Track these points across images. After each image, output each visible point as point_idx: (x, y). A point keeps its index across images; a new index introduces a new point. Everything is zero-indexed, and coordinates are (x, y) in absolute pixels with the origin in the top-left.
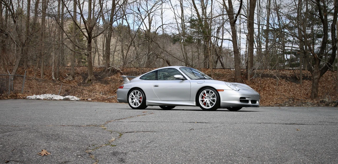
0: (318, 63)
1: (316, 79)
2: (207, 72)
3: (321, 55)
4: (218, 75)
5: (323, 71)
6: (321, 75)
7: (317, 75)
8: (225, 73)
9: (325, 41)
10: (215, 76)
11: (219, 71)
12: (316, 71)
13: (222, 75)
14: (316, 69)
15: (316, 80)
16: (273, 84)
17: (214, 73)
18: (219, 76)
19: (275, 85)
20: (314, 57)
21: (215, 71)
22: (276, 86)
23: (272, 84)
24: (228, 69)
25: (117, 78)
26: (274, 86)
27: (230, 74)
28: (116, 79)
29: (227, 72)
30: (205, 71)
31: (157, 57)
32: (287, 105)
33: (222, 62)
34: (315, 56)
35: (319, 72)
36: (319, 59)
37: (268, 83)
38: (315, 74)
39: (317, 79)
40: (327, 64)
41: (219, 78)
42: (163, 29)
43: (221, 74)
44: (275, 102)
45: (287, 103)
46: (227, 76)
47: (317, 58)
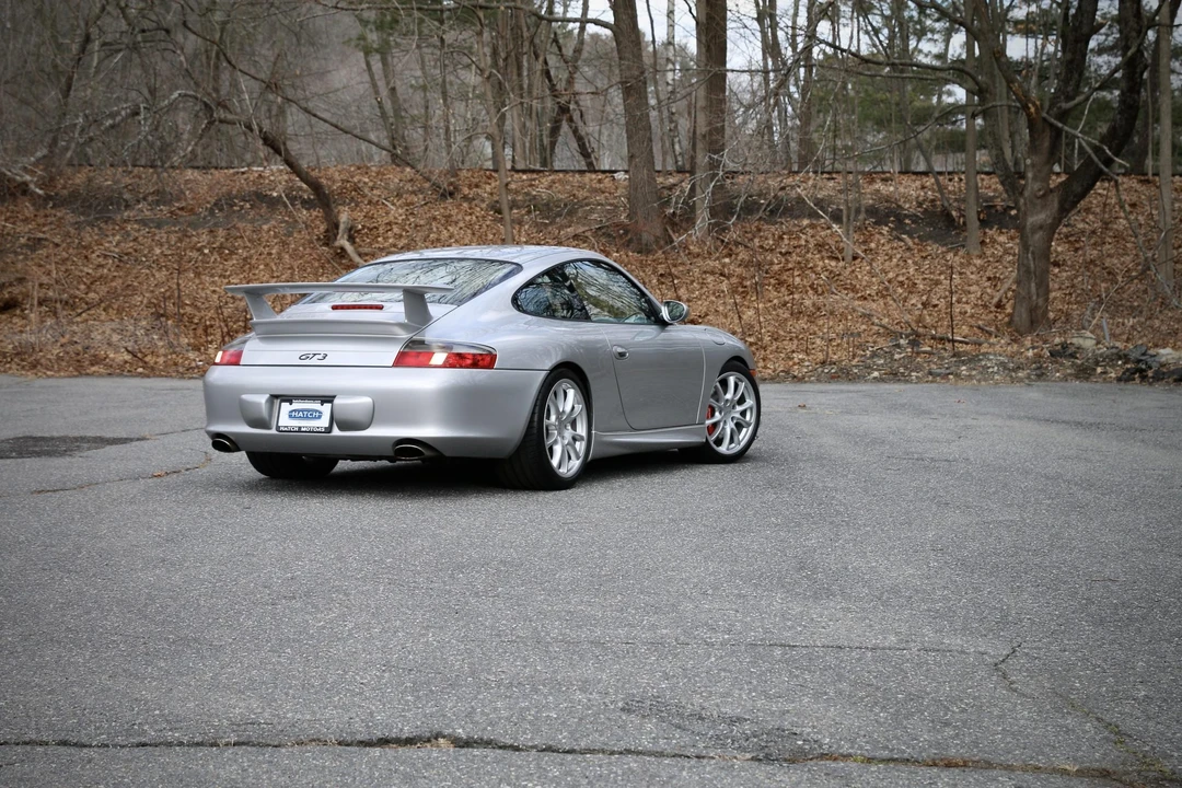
0: (1046, 144)
2: (488, 188)
3: (1065, 106)
4: (547, 205)
5: (1077, 188)
6: (1064, 209)
7: (1044, 207)
8: (581, 194)
9: (1085, 29)
10: (529, 212)
11: (548, 188)
12: (1037, 186)
13: (566, 205)
14: (1035, 178)
15: (1038, 236)
16: (824, 254)
17: (527, 194)
18: (550, 209)
19: (837, 259)
20: (1029, 115)
21: (531, 185)
22: (841, 264)
23: (820, 252)
24: (604, 172)
25: (14, 223)
26: (833, 263)
27: (606, 198)
28: (8, 234)
29: (596, 190)
30: (477, 186)
31: (212, 116)
32: (876, 374)
33: (582, 132)
34: (1033, 110)
35: (1051, 191)
36: (1051, 125)
37: (799, 246)
38: (1031, 202)
39: (1041, 227)
40: (1097, 150)
41: (551, 223)
43: (561, 200)
44: (821, 357)
45: (879, 357)
46: (592, 211)
47: (1044, 119)
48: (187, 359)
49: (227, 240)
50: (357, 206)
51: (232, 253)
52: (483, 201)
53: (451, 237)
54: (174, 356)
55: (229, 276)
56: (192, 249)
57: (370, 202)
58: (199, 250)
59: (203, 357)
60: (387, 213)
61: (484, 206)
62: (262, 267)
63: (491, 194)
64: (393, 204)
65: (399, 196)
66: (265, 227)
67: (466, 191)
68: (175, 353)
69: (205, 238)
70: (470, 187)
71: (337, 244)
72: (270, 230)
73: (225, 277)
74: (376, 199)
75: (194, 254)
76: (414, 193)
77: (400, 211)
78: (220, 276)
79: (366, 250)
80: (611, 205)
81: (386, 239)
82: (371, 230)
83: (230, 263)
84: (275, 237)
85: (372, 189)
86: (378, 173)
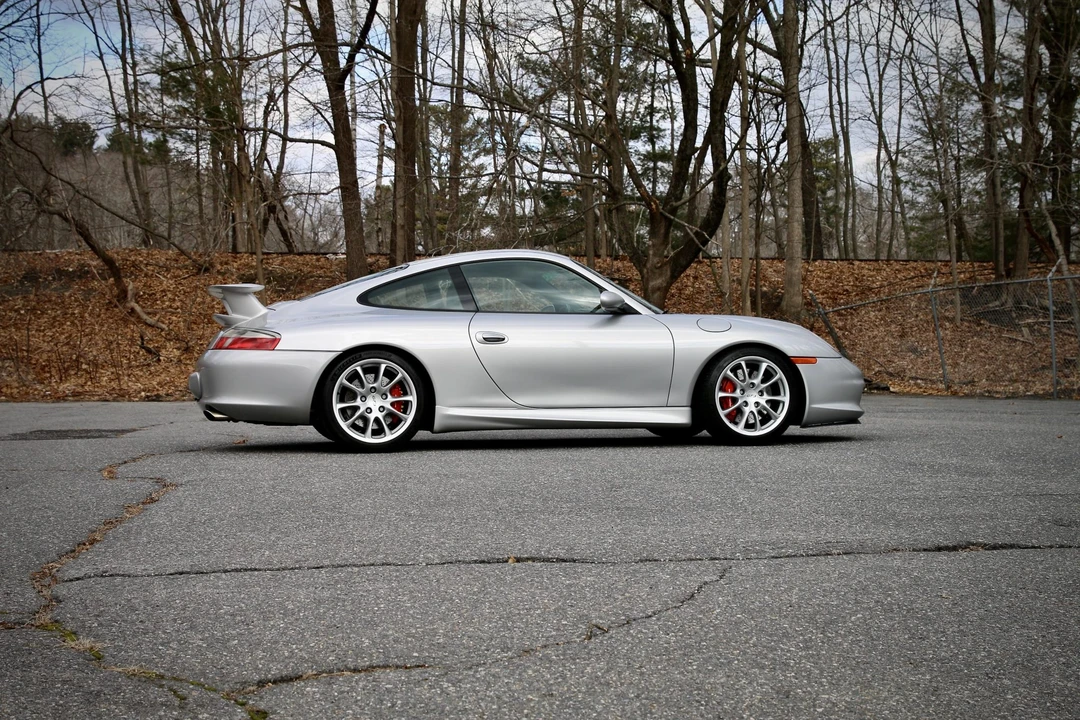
0: (662, 231)
1: (654, 292)
2: (235, 264)
3: (674, 204)
4: (281, 277)
5: (682, 262)
6: (674, 277)
7: (661, 275)
8: (306, 269)
9: (688, 152)
11: (281, 265)
12: (656, 260)
13: (296, 277)
14: (655, 255)
15: (657, 296)
17: (266, 269)
18: (284, 280)
20: (651, 210)
21: (267, 263)
24: (317, 254)
27: (325, 272)
29: (316, 267)
30: (226, 263)
31: (39, 207)
33: (285, 227)
34: (654, 206)
35: (666, 264)
36: (666, 218)
38: (652, 271)
39: (659, 289)
40: (696, 234)
41: (288, 290)
42: (45, 99)
43: (290, 274)
46: (316, 282)
47: (661, 213)
48: (36, 390)
49: (38, 303)
50: (136, 278)
51: (43, 313)
52: (232, 274)
53: (213, 300)
54: (24, 388)
55: (44, 330)
56: (11, 310)
57: (146, 275)
58: (16, 311)
59: (48, 388)
60: (161, 283)
61: (234, 277)
62: (68, 323)
63: (238, 269)
64: (164, 277)
65: (168, 270)
66: (67, 294)
67: (219, 267)
68: (25, 385)
69: (20, 303)
70: (221, 264)
71: (128, 305)
72: (70, 296)
73: (40, 331)
74: (150, 273)
75: (13, 314)
76: (178, 268)
77: (171, 282)
78: (37, 330)
79: (150, 310)
80: (330, 277)
81: (163, 302)
82: (150, 295)
83: (43, 321)
84: (76, 301)
85: (147, 265)
86: (148, 254)
